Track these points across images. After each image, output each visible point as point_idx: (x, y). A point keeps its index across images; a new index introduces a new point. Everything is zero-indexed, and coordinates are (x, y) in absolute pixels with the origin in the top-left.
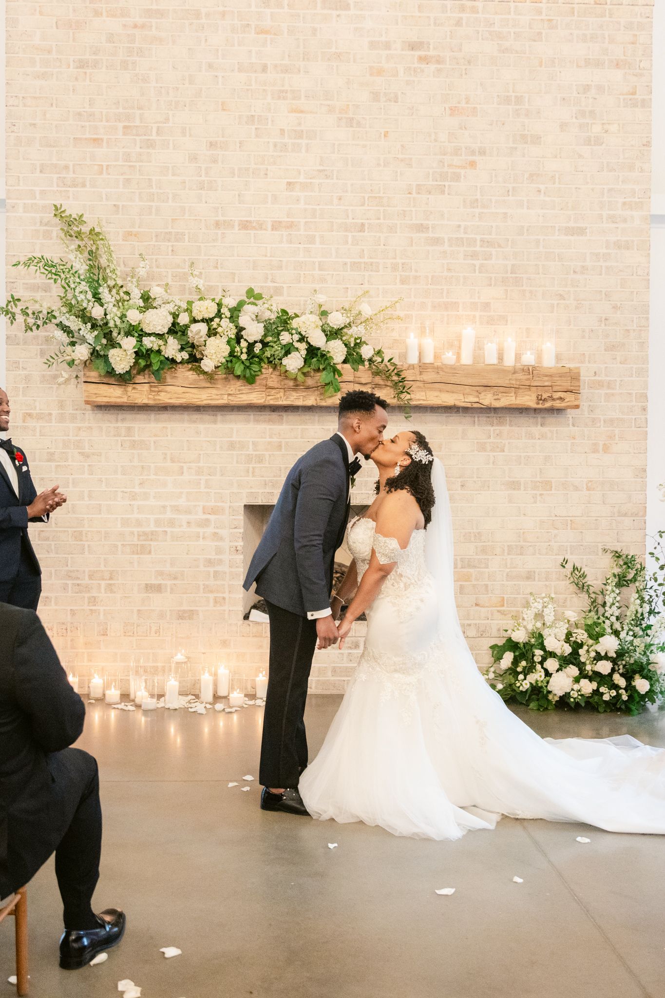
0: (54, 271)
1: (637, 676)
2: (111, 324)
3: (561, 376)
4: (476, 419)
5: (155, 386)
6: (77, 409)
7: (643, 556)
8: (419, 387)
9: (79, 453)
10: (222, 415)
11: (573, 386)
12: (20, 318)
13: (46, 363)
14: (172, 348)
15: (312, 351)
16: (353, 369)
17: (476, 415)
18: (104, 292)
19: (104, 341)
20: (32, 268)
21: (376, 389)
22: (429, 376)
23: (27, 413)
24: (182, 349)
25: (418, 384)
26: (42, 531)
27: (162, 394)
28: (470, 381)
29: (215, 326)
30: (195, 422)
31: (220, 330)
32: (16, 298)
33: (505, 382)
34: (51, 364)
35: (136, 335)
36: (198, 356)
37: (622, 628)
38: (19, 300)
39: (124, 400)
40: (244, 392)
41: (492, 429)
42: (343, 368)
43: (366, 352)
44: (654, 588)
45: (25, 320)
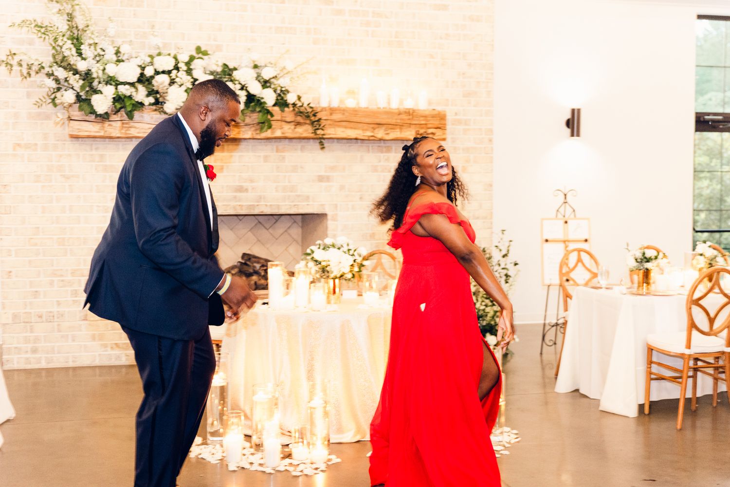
0: (43, 30)
1: (488, 335)
2: (94, 75)
3: (433, 116)
4: (371, 148)
5: (127, 123)
6: (58, 140)
7: (490, 248)
8: (330, 125)
9: (61, 175)
11: (441, 124)
12: (16, 68)
13: (35, 104)
14: (141, 94)
15: (251, 98)
16: (281, 110)
17: (371, 145)
18: (85, 48)
19: (87, 89)
20: (25, 29)
21: (298, 126)
22: (336, 117)
23: (16, 144)
24: (148, 95)
25: (329, 122)
26: (32, 239)
27: (132, 129)
28: (367, 120)
29: (174, 77)
31: (177, 80)
32: (12, 53)
33: (393, 121)
34: (40, 105)
35: (114, 84)
36: (161, 100)
37: (477, 300)
38: (15, 54)
39: (102, 134)
41: (382, 155)
42: (273, 110)
43: (291, 98)
44: (499, 271)
45: (21, 70)
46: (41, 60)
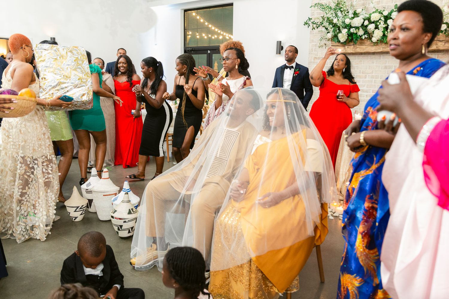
2: (339, 25)
5: (355, 46)
10: (383, 56)
14: (361, 32)
18: (339, 13)
19: (338, 31)
27: (358, 49)
29: (378, 24)
30: (372, 59)
35: (348, 28)
36: (371, 37)
38: (311, 19)
39: (344, 51)
45: (313, 26)
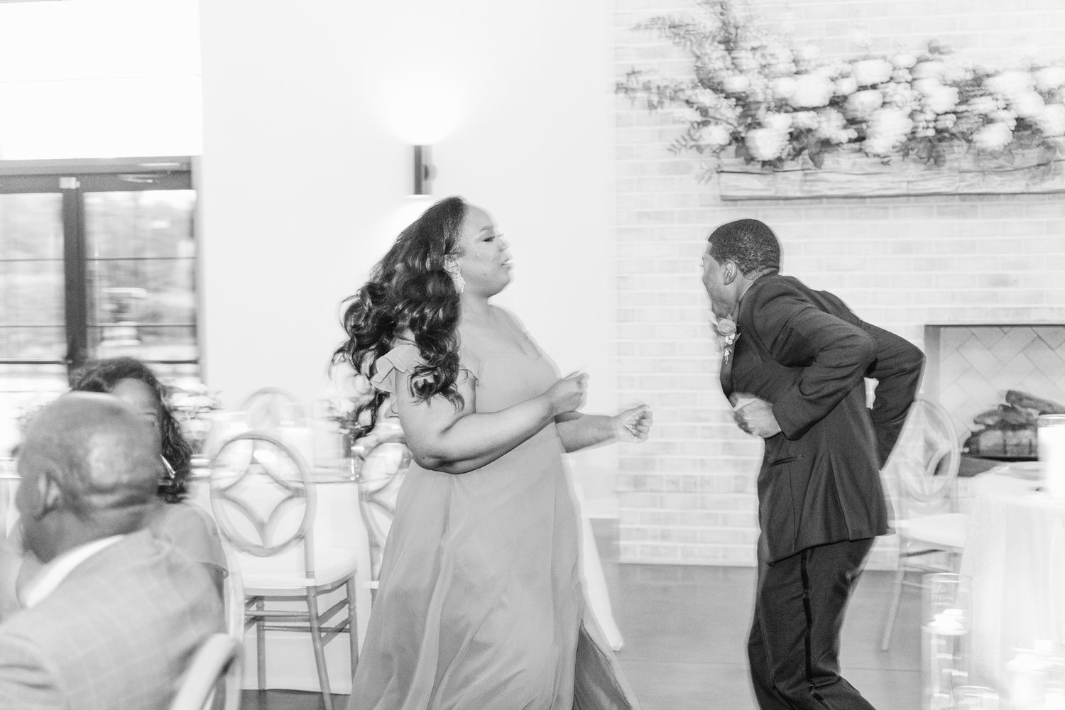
0: (682, 33)
2: (759, 98)
6: (706, 206)
12: (641, 94)
13: (671, 149)
14: (831, 126)
15: (1022, 125)
18: (745, 56)
20: (655, 32)
23: (642, 212)
24: (846, 127)
26: (663, 360)
27: (821, 183)
29: (889, 93)
30: (858, 217)
31: (895, 98)
32: (636, 70)
34: (678, 151)
35: (790, 110)
36: (867, 133)
38: (640, 72)
39: (771, 193)
40: (928, 177)
45: (648, 97)
46: (679, 78)
